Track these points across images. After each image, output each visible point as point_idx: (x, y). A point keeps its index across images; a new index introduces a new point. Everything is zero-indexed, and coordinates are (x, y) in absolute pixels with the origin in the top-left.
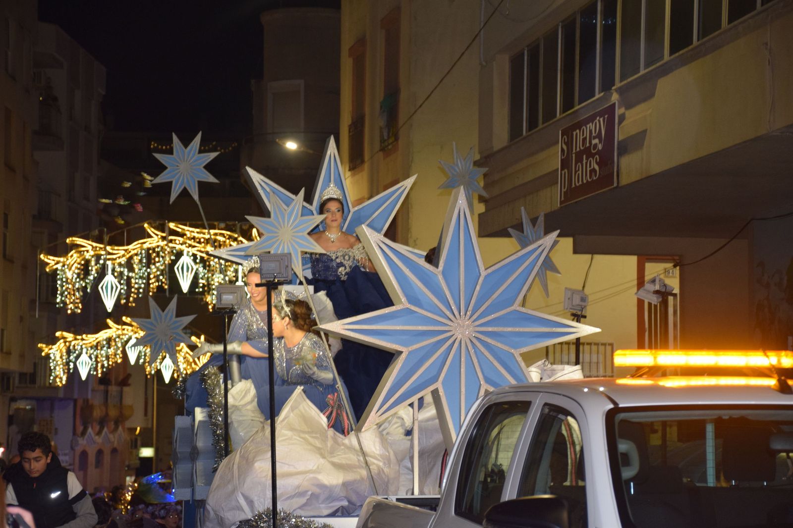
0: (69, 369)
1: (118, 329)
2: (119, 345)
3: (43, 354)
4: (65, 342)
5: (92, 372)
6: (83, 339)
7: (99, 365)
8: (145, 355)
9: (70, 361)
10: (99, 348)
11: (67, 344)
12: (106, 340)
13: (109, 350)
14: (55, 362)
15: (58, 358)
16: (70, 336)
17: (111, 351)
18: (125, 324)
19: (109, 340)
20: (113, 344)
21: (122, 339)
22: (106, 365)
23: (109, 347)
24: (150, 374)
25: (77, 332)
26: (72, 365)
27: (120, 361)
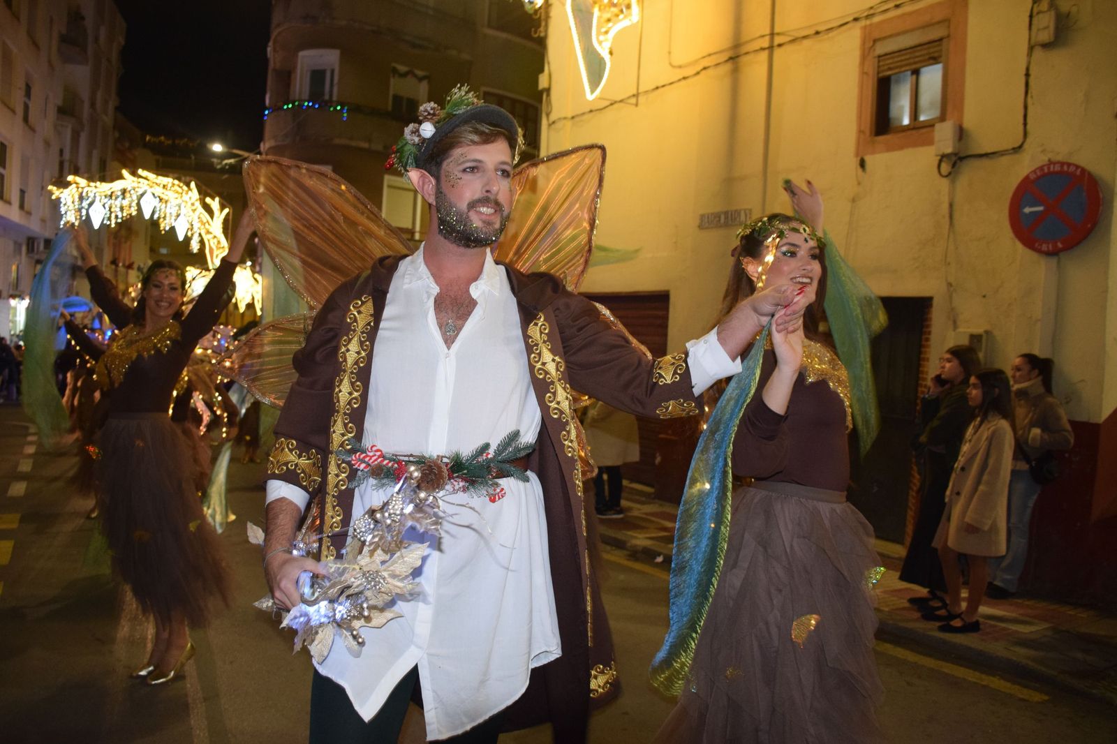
0: (81, 216)
1: (133, 181)
2: (135, 197)
3: (54, 197)
4: (78, 188)
5: (105, 222)
6: (96, 187)
7: (113, 215)
8: (160, 210)
9: (82, 208)
10: (113, 198)
11: (80, 190)
12: (121, 190)
13: (124, 202)
14: (66, 207)
15: (69, 203)
16: (82, 182)
17: (126, 203)
18: (141, 177)
19: (124, 192)
20: (127, 195)
21: (137, 192)
22: (120, 216)
23: (124, 198)
24: (164, 230)
25: (91, 179)
26: (84, 212)
27: (134, 213)
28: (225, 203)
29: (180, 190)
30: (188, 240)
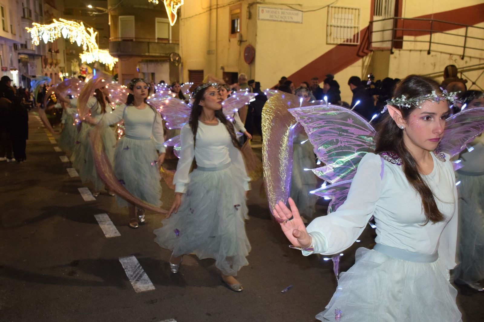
0: (39, 39)
1: (58, 24)
2: (60, 30)
3: (28, 32)
4: (37, 27)
5: (49, 41)
6: (44, 27)
7: (52, 38)
8: (70, 34)
9: (40, 35)
10: (51, 31)
12: (54, 27)
14: (33, 35)
16: (39, 25)
17: (56, 32)
18: (61, 21)
20: (56, 29)
21: (60, 28)
22: (55, 38)
24: (72, 42)
25: (42, 24)
26: (40, 37)
27: (60, 36)
28: (95, 30)
29: (77, 26)
30: (82, 45)
